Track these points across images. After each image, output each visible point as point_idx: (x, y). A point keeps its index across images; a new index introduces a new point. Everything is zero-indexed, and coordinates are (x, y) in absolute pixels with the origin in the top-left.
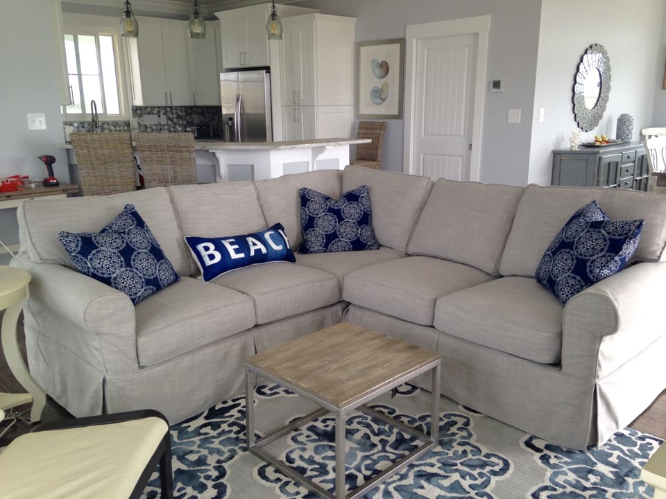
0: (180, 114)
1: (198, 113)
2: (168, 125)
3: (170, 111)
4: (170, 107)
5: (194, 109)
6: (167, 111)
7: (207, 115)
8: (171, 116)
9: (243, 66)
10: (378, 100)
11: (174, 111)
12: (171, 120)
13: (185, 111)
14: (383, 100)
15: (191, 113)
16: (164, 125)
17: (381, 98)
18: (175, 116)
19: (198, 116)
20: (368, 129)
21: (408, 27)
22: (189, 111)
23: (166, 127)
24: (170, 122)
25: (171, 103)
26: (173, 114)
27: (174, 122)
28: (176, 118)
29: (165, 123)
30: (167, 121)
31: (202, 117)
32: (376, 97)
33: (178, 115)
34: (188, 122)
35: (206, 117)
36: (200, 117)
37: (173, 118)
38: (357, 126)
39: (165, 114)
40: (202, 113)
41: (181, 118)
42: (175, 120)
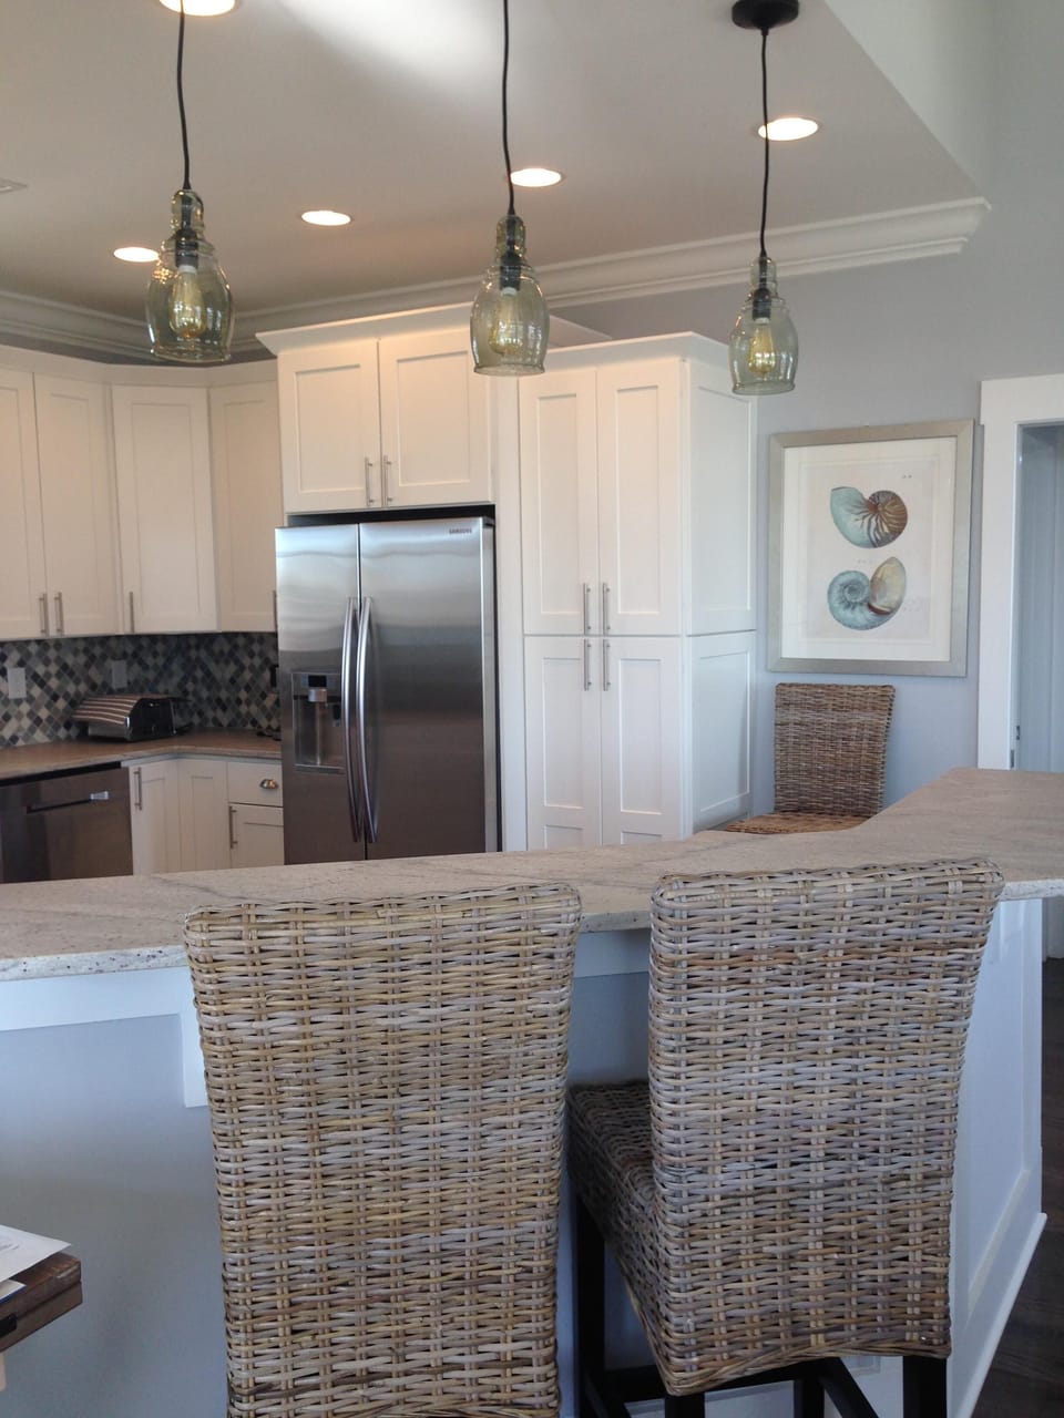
0: (70, 660)
1: (125, 655)
2: (30, 699)
3: (39, 654)
4: (39, 642)
5: (113, 643)
6: (29, 655)
7: (150, 661)
8: (40, 670)
9: (377, 506)
10: (863, 615)
11: (52, 654)
12: (42, 684)
13: (86, 651)
14: (882, 615)
15: (104, 657)
16: (18, 702)
17: (871, 608)
18: (53, 668)
19: (123, 664)
20: (818, 708)
21: (985, 384)
22: (97, 651)
23: (25, 708)
24: (36, 691)
25: (60, 630)
26: (47, 662)
27: (49, 690)
28: (58, 675)
29: (22, 694)
30: (29, 686)
31: (136, 667)
32: (849, 605)
33: (65, 667)
34: (93, 686)
35: (146, 668)
36: (130, 665)
37: (48, 675)
38: (768, 700)
39: (21, 664)
40: (135, 655)
41: (71, 674)
42: (53, 683)
